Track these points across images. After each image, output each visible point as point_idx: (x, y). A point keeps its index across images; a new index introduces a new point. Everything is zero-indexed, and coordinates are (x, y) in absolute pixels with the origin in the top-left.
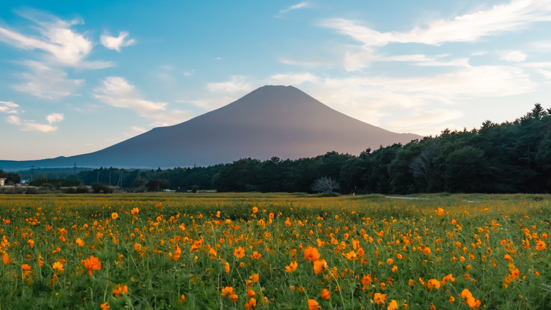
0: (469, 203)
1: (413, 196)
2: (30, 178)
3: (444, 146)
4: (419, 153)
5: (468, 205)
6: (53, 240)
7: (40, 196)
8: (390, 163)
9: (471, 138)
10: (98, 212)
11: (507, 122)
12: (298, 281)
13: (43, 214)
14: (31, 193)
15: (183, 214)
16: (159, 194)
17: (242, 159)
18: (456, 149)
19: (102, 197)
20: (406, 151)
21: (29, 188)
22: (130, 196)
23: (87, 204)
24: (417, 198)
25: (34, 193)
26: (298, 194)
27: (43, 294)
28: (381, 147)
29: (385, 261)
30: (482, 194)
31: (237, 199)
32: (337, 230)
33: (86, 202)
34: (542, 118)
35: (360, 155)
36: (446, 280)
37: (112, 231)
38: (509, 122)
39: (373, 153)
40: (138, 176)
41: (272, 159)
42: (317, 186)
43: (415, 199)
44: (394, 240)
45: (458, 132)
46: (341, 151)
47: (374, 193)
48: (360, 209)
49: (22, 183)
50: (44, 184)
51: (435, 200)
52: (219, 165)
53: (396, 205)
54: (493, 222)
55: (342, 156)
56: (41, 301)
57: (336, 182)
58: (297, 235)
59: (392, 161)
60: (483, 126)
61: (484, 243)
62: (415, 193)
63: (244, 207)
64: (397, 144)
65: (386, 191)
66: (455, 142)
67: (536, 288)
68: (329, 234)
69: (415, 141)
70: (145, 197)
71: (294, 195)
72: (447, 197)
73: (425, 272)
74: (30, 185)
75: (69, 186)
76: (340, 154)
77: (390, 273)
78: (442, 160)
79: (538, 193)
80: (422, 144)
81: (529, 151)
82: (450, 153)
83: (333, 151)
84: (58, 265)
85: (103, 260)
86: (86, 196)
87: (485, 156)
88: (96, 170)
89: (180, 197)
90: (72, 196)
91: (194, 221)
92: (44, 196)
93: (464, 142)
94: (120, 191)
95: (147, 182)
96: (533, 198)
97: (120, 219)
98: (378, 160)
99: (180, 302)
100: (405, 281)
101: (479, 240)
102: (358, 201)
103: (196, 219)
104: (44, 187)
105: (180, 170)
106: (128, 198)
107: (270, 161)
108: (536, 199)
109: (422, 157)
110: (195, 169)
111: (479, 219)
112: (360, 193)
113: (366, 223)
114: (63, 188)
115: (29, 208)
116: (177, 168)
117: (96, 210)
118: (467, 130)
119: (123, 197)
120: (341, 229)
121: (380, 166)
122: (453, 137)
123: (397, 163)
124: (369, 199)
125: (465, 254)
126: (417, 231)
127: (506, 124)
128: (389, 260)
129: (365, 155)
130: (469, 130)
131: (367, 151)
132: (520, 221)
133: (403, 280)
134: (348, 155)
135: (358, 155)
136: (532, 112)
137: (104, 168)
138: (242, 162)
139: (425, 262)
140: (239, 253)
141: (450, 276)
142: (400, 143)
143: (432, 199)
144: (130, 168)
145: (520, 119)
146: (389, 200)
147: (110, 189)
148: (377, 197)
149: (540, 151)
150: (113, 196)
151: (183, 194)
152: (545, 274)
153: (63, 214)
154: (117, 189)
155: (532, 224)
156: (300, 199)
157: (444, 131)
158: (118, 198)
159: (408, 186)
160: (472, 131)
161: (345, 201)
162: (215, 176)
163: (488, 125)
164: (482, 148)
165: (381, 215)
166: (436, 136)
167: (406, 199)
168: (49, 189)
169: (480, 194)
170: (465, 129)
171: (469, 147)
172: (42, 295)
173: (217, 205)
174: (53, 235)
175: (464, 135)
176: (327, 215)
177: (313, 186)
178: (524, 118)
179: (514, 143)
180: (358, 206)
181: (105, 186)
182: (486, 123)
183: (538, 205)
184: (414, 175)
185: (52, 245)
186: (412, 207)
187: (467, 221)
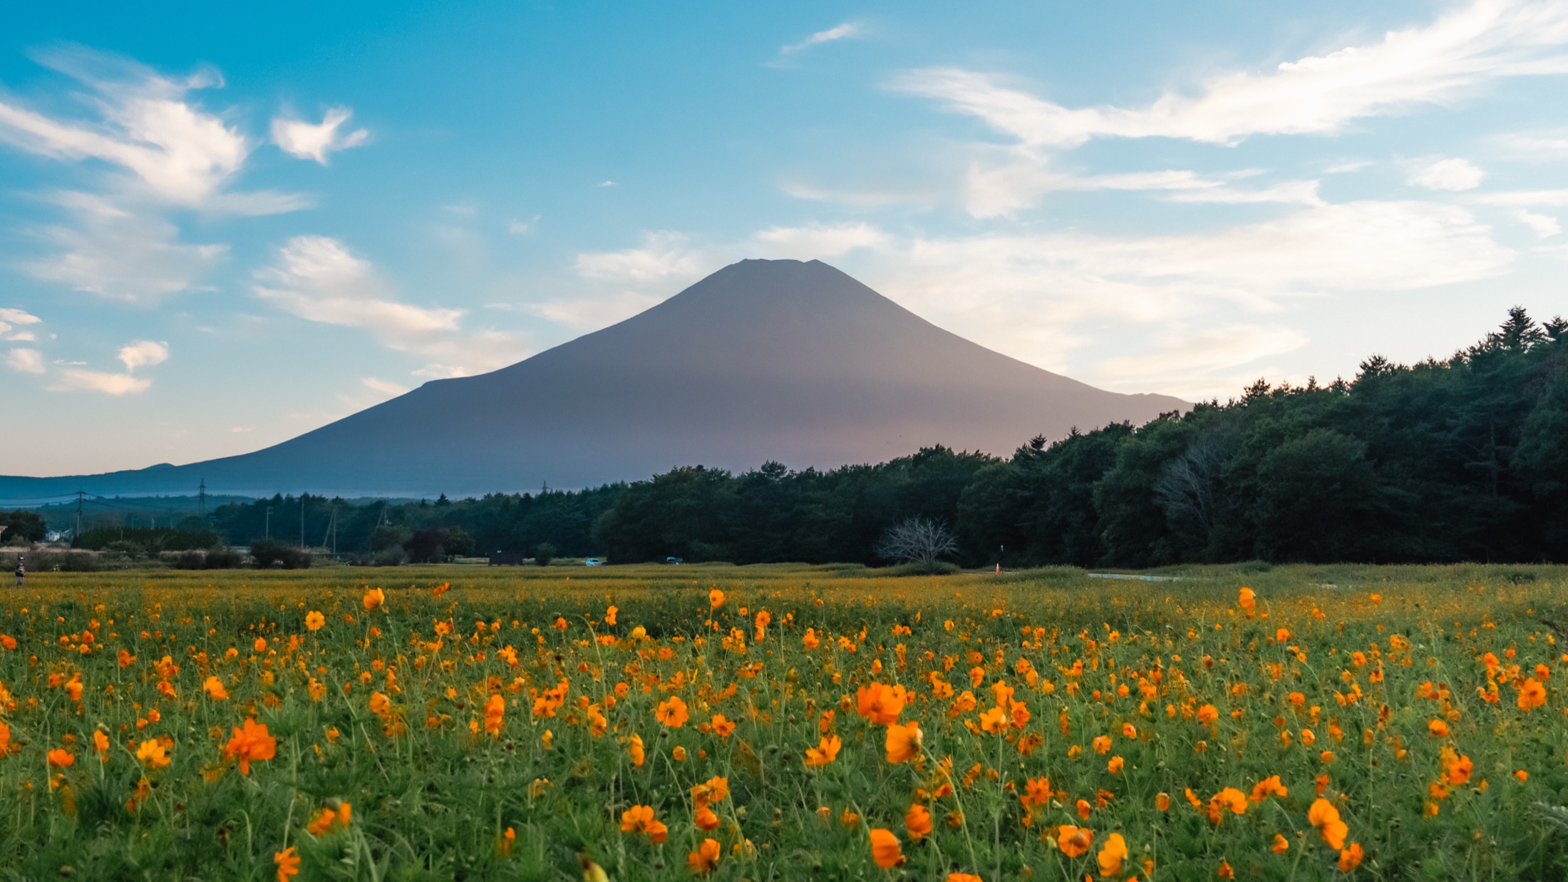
0: (1325, 589)
1: (1166, 573)
2: (75, 526)
3: (1253, 430)
4: (1183, 450)
5: (1323, 596)
6: (138, 693)
7: (101, 577)
8: (1101, 479)
9: (1330, 408)
10: (267, 617)
11: (1431, 361)
12: (838, 782)
13: (111, 622)
14: (75, 569)
15: (510, 621)
16: (442, 568)
17: (679, 468)
18: (1286, 438)
19: (279, 577)
20: (1143, 443)
21: (72, 554)
22: (359, 577)
23: (237, 597)
24: (1175, 579)
25: (85, 569)
26: (839, 569)
27: (109, 826)
28: (1073, 432)
29: (1089, 743)
30: (1361, 565)
31: (668, 582)
32: (950, 661)
33: (233, 593)
34: (1531, 348)
35: (1015, 456)
36: (1264, 793)
37: (308, 665)
38: (1438, 360)
39: (1050, 450)
40: (383, 519)
41: (763, 468)
42: (893, 546)
43: (1171, 581)
44: (1114, 688)
45: (1292, 391)
46: (960, 445)
47: (1054, 563)
48: (1015, 607)
49: (51, 542)
50: (113, 543)
51: (1229, 583)
52: (612, 486)
53: (1119, 596)
54: (1396, 639)
55: (964, 459)
56: (101, 847)
57: (948, 532)
58: (837, 675)
59: (1105, 473)
60: (1362, 372)
61: (1367, 696)
62: (1171, 564)
63: (684, 602)
64: (1119, 425)
65: (1089, 558)
66: (1286, 417)
67: (1520, 815)
68: (928, 675)
69: (1169, 414)
70: (404, 577)
71: (827, 570)
72: (1262, 575)
73: (1202, 774)
74: (74, 546)
75: (185, 549)
76: (956, 454)
77: (1104, 778)
78: (1247, 470)
79: (1522, 561)
80: (1190, 425)
81: (1493, 442)
82: (1270, 450)
83: (937, 446)
84: (151, 749)
85: (281, 732)
86: (233, 577)
87: (1369, 456)
88: (262, 504)
89: (500, 577)
90: (194, 578)
91: (541, 639)
92: (113, 577)
93: (1309, 418)
94: (332, 562)
95: (407, 535)
96: (1505, 574)
97: (330, 637)
98: (1066, 471)
99: (502, 850)
100: (1146, 799)
101: (1355, 687)
102: (1010, 586)
103: (547, 636)
104: (113, 552)
105: (502, 502)
106: (351, 581)
107: (759, 474)
108: (1515, 578)
109: (1190, 462)
110: (544, 499)
111: (1355, 631)
112: (1015, 566)
113: (1033, 642)
114: (168, 553)
115: (70, 607)
116: (493, 494)
117: (261, 613)
118: (1317, 385)
119: (340, 577)
120: (962, 658)
121: (1072, 487)
122: (1279, 404)
123: (1118, 477)
124: (1041, 582)
125: (1316, 724)
126: (1177, 664)
127: (1427, 366)
128: (1099, 739)
129: (1028, 458)
130: (1324, 383)
131: (1033, 445)
132: (1469, 638)
133: (1141, 796)
134: (980, 455)
135: (1007, 455)
136: (1502, 331)
137: (284, 496)
138: (679, 477)
139: (1201, 747)
140: (671, 713)
141: (1275, 782)
142: (1127, 422)
143: (1220, 580)
144: (358, 497)
145: (1468, 353)
146: (1097, 583)
147: (303, 555)
148: (1064, 575)
149: (1525, 443)
150: (310, 577)
151: (512, 568)
152: (1544, 775)
153: (168, 624)
154: (323, 556)
155: (1506, 644)
156: (843, 581)
157: (1252, 386)
158: (327, 581)
159: (1151, 545)
160: (1332, 387)
161: (975, 587)
162: (601, 518)
163: (1376, 370)
164: (1359, 435)
165: (1075, 621)
166: (1231, 402)
167: (1145, 581)
168: (127, 557)
169: (1356, 566)
170: (1312, 382)
171: (1325, 433)
172: (106, 829)
173: (608, 597)
174: (139, 680)
175: (1311, 395)
176: (921, 620)
177: (882, 546)
178: (1480, 350)
179: (1450, 422)
180: (1010, 599)
181: (289, 548)
182: (1370, 365)
183: (1522, 594)
184: (1168, 513)
185: (136, 706)
186: (1164, 602)
187: (1321, 638)
